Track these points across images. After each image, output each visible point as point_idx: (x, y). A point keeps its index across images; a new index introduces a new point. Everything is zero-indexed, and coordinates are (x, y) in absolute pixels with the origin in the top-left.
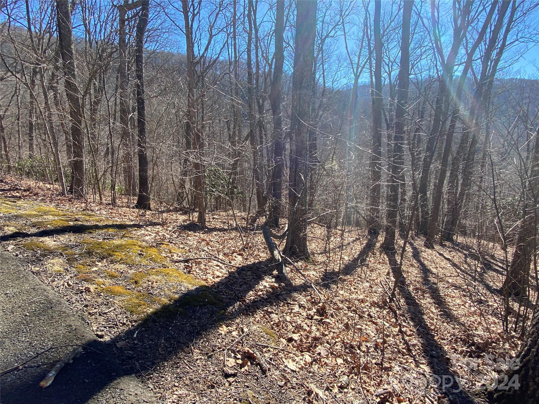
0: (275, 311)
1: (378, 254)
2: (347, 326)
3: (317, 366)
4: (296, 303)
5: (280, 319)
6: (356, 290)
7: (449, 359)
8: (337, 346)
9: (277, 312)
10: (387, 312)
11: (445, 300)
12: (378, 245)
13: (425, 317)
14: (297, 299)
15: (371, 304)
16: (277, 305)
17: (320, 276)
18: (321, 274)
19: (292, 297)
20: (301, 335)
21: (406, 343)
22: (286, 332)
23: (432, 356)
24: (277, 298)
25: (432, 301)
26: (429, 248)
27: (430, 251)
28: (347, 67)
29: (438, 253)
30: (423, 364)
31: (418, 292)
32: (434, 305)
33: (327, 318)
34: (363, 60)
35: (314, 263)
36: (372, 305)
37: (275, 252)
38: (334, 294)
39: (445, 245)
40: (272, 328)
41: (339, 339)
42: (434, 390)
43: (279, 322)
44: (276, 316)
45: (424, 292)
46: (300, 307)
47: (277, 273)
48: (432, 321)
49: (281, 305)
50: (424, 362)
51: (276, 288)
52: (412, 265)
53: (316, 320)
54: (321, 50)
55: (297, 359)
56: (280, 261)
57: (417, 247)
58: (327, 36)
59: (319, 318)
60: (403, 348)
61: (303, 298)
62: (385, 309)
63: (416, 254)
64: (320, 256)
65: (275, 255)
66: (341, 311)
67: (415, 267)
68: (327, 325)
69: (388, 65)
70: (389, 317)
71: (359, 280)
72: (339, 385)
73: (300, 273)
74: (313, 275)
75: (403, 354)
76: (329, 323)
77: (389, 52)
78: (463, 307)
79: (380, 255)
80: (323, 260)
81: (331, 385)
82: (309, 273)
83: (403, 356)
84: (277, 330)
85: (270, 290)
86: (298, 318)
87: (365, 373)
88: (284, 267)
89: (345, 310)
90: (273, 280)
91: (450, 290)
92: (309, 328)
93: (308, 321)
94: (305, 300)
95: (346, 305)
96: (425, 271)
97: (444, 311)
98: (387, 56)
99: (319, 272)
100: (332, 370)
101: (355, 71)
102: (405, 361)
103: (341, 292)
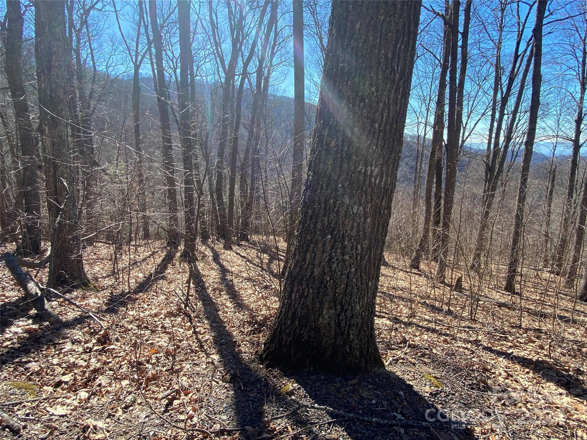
0: (34, 358)
1: (177, 263)
2: (135, 345)
3: (96, 399)
4: (68, 340)
5: (42, 366)
6: (150, 306)
7: (235, 342)
8: (122, 369)
9: (36, 359)
10: (182, 318)
11: (239, 293)
12: (179, 254)
13: (220, 313)
14: (69, 335)
16: (37, 350)
17: (104, 302)
18: (104, 300)
19: (60, 335)
20: (75, 374)
21: (199, 341)
22: (52, 377)
23: (221, 345)
24: (37, 342)
25: (227, 297)
26: (227, 250)
27: (229, 252)
28: (123, 52)
29: (235, 252)
30: (213, 354)
31: (215, 292)
32: (229, 300)
33: (110, 344)
34: (142, 48)
35: (97, 289)
36: (166, 316)
37: (29, 285)
38: (121, 317)
39: (242, 245)
40: (30, 380)
41: (126, 361)
42: (220, 372)
43: (42, 369)
44: (36, 364)
45: (220, 291)
46: (73, 343)
47: (36, 311)
48: (226, 315)
49: (44, 349)
50: (214, 352)
51: (35, 330)
52: (212, 269)
53: (96, 351)
54: (84, 22)
55: (68, 401)
56: (39, 295)
57: (217, 250)
58: (92, 7)
59: (100, 347)
60: (196, 347)
61: (77, 332)
62: (180, 316)
63: (216, 258)
64: (107, 279)
65: (30, 289)
66: (130, 332)
67: (214, 270)
68: (111, 352)
69: (172, 61)
70: (184, 322)
71: (154, 295)
72: (123, 406)
73: (75, 304)
74: (94, 302)
75: (196, 352)
76: (114, 349)
77: (172, 46)
78: (253, 295)
79: (180, 265)
80: (111, 283)
81: (114, 410)
82: (87, 301)
83: (196, 353)
84: (37, 380)
85: (25, 335)
86: (70, 356)
87: (155, 384)
88: (46, 301)
89: (134, 330)
90: (30, 321)
91: (244, 284)
92: (86, 363)
93: (85, 356)
94: (80, 333)
95: (136, 324)
96: (224, 271)
97: (238, 303)
98: (170, 50)
99: (103, 297)
100: (116, 395)
101: (134, 59)
102: (197, 358)
103: (131, 313)
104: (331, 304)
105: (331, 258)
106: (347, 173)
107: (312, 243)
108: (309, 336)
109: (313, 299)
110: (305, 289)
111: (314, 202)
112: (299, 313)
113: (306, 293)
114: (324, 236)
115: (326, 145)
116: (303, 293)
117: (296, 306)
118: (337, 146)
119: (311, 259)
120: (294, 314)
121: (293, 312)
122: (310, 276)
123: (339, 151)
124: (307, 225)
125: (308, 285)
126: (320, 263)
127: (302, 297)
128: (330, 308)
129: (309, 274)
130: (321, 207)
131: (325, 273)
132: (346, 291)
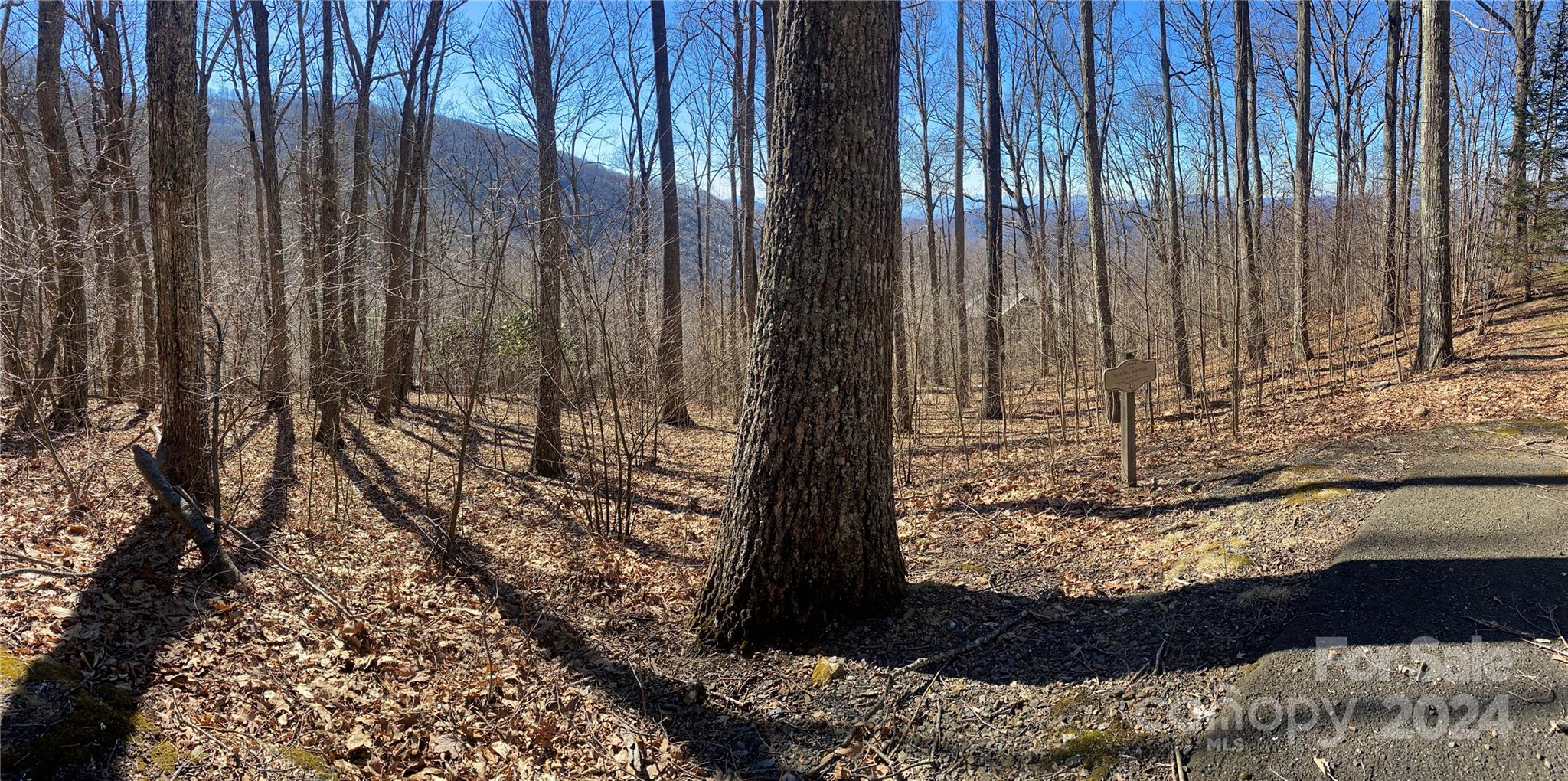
4: (289, 636)
15: (416, 580)
29: (404, 431)
46: (305, 646)
59: (365, 660)
68: (393, 672)
104: (852, 504)
105: (842, 425)
106: (851, 276)
107: (804, 404)
108: (821, 572)
109: (821, 504)
110: (802, 491)
111: (797, 331)
112: (798, 536)
113: (806, 497)
114: (827, 389)
115: (810, 226)
116: (800, 499)
117: (788, 525)
118: (831, 229)
119: (805, 435)
120: (788, 542)
121: (784, 539)
122: (810, 465)
123: (835, 237)
124: (789, 374)
125: (807, 484)
126: (825, 439)
127: (798, 506)
128: (851, 511)
129: (806, 461)
130: (814, 340)
131: (835, 453)
132: (868, 475)
